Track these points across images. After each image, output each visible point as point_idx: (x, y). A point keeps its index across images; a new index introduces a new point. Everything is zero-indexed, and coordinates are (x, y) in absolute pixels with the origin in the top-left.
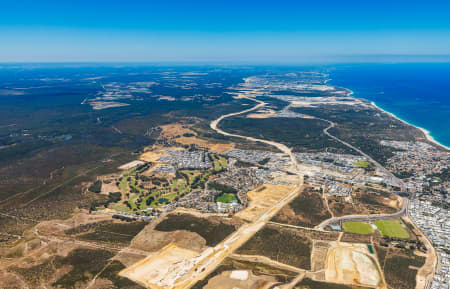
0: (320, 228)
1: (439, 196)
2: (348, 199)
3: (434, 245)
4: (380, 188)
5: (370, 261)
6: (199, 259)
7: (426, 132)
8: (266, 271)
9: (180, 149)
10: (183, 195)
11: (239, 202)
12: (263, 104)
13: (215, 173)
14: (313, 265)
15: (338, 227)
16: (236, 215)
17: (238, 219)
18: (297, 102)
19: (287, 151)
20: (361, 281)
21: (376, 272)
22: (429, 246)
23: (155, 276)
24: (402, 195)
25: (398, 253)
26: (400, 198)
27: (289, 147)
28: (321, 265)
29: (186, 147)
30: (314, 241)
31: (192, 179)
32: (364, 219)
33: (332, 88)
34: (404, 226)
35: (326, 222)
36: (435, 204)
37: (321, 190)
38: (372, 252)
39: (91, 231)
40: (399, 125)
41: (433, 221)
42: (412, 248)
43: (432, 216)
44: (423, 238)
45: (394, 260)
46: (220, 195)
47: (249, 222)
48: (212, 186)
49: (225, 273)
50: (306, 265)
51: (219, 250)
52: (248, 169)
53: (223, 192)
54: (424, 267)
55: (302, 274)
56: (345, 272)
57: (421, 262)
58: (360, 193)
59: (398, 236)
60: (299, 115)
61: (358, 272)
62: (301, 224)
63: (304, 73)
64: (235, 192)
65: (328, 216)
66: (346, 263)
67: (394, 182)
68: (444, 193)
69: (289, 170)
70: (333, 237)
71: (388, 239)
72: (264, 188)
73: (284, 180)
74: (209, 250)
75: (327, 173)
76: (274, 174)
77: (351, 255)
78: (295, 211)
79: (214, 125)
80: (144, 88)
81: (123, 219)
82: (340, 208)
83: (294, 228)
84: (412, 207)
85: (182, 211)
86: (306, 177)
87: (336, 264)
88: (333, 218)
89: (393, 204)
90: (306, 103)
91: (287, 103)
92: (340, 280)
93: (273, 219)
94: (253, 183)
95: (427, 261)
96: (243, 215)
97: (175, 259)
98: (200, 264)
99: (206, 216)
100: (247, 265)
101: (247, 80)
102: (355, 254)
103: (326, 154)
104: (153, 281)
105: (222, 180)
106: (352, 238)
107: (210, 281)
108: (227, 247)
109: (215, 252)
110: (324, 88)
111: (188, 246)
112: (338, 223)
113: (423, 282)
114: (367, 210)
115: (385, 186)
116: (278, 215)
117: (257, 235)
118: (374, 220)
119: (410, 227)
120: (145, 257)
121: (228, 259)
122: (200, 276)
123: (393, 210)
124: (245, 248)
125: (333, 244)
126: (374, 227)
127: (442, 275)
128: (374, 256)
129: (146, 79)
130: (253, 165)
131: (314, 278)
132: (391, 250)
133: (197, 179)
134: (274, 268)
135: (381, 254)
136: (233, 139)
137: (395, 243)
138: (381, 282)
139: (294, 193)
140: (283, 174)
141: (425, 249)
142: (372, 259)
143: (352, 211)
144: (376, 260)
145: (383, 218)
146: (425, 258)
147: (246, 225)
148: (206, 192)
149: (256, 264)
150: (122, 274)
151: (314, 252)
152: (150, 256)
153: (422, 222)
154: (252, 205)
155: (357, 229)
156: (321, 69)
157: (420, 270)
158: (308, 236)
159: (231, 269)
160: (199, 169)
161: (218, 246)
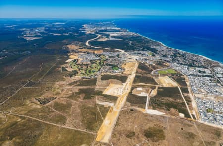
0: (152, 74)
2: (154, 65)
3: (185, 74)
4: (161, 61)
5: (172, 80)
6: (124, 86)
7: (161, 43)
8: (146, 87)
9: (82, 54)
10: (100, 69)
11: (121, 69)
12: (99, 35)
13: (105, 61)
14: (158, 83)
17: (125, 74)
18: (112, 34)
19: (123, 52)
21: (175, 82)
23: (115, 92)
24: (168, 62)
25: (177, 77)
27: (123, 50)
28: (160, 83)
29: (85, 53)
30: (154, 77)
31: (98, 63)
32: (163, 70)
33: (120, 29)
34: (174, 70)
35: (153, 72)
36: (178, 64)
37: (144, 63)
38: (171, 78)
39: (78, 83)
42: (180, 76)
43: (179, 67)
44: (181, 73)
45: (178, 79)
48: (107, 65)
49: (135, 89)
50: (156, 84)
52: (115, 59)
53: (113, 67)
55: (157, 86)
56: (168, 84)
57: (184, 79)
58: (156, 62)
59: (175, 73)
60: (117, 39)
61: (171, 83)
62: (146, 73)
63: (105, 22)
64: (117, 66)
65: (152, 70)
66: (167, 81)
67: (163, 59)
68: (178, 60)
71: (173, 74)
72: (126, 64)
73: (130, 61)
74: (125, 84)
75: (142, 58)
76: (125, 59)
78: (141, 70)
79: (87, 44)
81: (86, 78)
82: (154, 68)
83: (145, 75)
84: (173, 65)
85: (104, 74)
86: (136, 59)
87: (164, 82)
89: (167, 65)
90: (115, 34)
91: (109, 35)
92: (168, 86)
93: (137, 73)
94: (121, 63)
95: (186, 78)
96: (126, 72)
97: (116, 87)
98: (125, 88)
99: (115, 74)
100: (140, 86)
101: (85, 26)
102: (167, 79)
103: (136, 52)
104: (116, 94)
106: (163, 75)
107: (133, 91)
108: (129, 82)
110: (117, 29)
111: (117, 83)
112: (156, 72)
113: (188, 83)
114: (161, 67)
116: (137, 71)
117: (135, 77)
118: (165, 70)
119: (176, 70)
121: (133, 85)
122: (128, 91)
124: (135, 82)
125: (159, 77)
130: (115, 57)
131: (161, 87)
133: (100, 63)
134: (148, 86)
135: (174, 78)
136: (101, 49)
138: (178, 85)
139: (137, 65)
140: (128, 59)
141: (183, 75)
143: (157, 68)
145: (167, 69)
147: (130, 75)
148: (107, 67)
149: (142, 85)
150: (103, 93)
151: (156, 80)
152: (107, 87)
153: (178, 69)
154: (127, 70)
155: (162, 72)
157: (186, 80)
158: (150, 76)
159: (136, 87)
160: (97, 60)
161: (126, 82)
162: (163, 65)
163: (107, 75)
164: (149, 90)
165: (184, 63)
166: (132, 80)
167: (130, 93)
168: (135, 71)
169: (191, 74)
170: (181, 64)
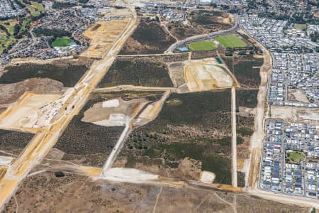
0: (169, 52)
1: (262, 9)
2: (186, 23)
3: (268, 48)
4: (211, 9)
5: (221, 70)
6: (64, 100)
8: (135, 96)
10: (10, 47)
11: (78, 43)
13: (35, 19)
14: (174, 82)
15: (185, 49)
16: (82, 55)
17: (85, 58)
20: (219, 85)
21: (228, 76)
22: (264, 49)
23: (28, 121)
24: (232, 12)
25: (241, 59)
26: (231, 15)
28: (182, 81)
30: (168, 64)
31: (10, 29)
32: (206, 38)
34: (241, 37)
35: (173, 46)
36: (261, 15)
37: (157, 18)
38: (220, 62)
41: (262, 29)
42: (251, 53)
43: (261, 26)
44: (258, 44)
45: (240, 65)
46: (53, 40)
47: (98, 59)
48: (38, 32)
49: (96, 105)
50: (169, 84)
51: (80, 88)
52: (71, 10)
53: (56, 36)
54: (264, 65)
55: (168, 91)
56: (204, 81)
57: (260, 62)
58: (195, 15)
59: (236, 45)
61: (215, 80)
62: (150, 52)
64: (69, 34)
65: (174, 41)
66: (202, 75)
69: (117, 5)
70: (184, 57)
71: (230, 51)
72: (99, 26)
73: (116, 15)
74: (71, 90)
76: (103, 11)
77: (205, 68)
78: (139, 41)
82: (182, 32)
83: (145, 57)
84: (243, 21)
85: (20, 61)
86: (138, 9)
87: (195, 77)
88: (178, 42)
89: (226, 21)
92: (202, 88)
93: (121, 52)
94: (84, 23)
95: (265, 60)
96: (88, 54)
97: (40, 104)
98: (67, 103)
99: (50, 61)
100: (114, 95)
102: (206, 66)
104: (29, 125)
105: (47, 24)
106: (201, 55)
107: (85, 113)
108: (87, 85)
109: (77, 91)
111: (45, 92)
112: (184, 45)
113: (266, 76)
114: (205, 30)
115: (215, 6)
116: (124, 48)
117: (111, 68)
118: (215, 37)
119: (245, 38)
120: (5, 109)
121: (93, 94)
122: (76, 112)
123: (227, 26)
124: (105, 81)
125: (185, 62)
126: (217, 43)
127: (278, 68)
128: (223, 65)
130: (75, 5)
131: (179, 92)
132: (235, 58)
133: (17, 28)
134: (141, 92)
135: (229, 63)
137: (237, 52)
138: (234, 82)
139: (132, 26)
140: (112, 9)
141: (261, 52)
142: (222, 67)
143: (192, 33)
144: (226, 68)
145: (221, 34)
146: (263, 59)
147: (96, 62)
148: (35, 40)
149: (123, 92)
151: (172, 73)
152: (10, 107)
153: (254, 32)
154: (94, 44)
155: (201, 46)
157: (261, 68)
158: (160, 60)
159: (101, 100)
160: (13, 17)
161: (77, 86)
162: (214, 21)
163: (24, 66)
164: (137, 105)
165: (279, 13)
166: (98, 78)
167: (77, 120)
168: (119, 48)
169: (285, 48)
170: (272, 16)
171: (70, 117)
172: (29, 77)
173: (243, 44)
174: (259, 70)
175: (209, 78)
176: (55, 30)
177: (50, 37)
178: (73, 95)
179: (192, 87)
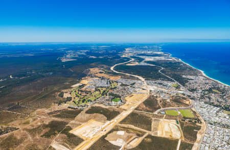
0: (156, 113)
1: (207, 100)
2: (168, 100)
3: (205, 121)
4: (182, 96)
5: (177, 127)
6: (104, 126)
7: (202, 72)
8: (132, 131)
9: (97, 78)
10: (98, 98)
11: (122, 101)
12: (133, 59)
13: (112, 89)
14: (152, 129)
15: (164, 113)
16: (121, 107)
17: (121, 109)
18: (148, 59)
19: (143, 79)
20: (173, 136)
21: (179, 132)
22: (203, 121)
23: (84, 133)
25: (189, 124)
26: (191, 100)
27: (144, 78)
28: (156, 129)
29: (100, 78)
30: (153, 119)
31: (102, 91)
32: (175, 109)
33: (163, 53)
34: (192, 112)
35: (159, 110)
36: (206, 103)
37: (157, 97)
38: (178, 123)
39: (59, 113)
40: (191, 69)
41: (205, 110)
42: (196, 122)
43: (205, 108)
44: (200, 118)
45: (188, 127)
46: (114, 98)
47: (125, 110)
48: (110, 94)
49: (114, 132)
50: (149, 129)
51: (113, 122)
52: (125, 87)
53: (115, 97)
54: (200, 131)
55: (148, 133)
56: (166, 132)
57: (199, 128)
58: (174, 98)
59: (189, 117)
60: (149, 64)
61: (172, 132)
62: (148, 111)
63: (151, 46)
64: (120, 97)
65: (159, 108)
66: (166, 128)
67: (188, 93)
68: (210, 98)
69: (144, 88)
70: (161, 117)
71: (185, 118)
72: (133, 96)
73: (141, 92)
74: (108, 122)
75: (160, 89)
76: (137, 90)
77: (169, 125)
78: (145, 105)
79: (112, 68)
80: (83, 52)
81: (72, 108)
82: (165, 104)
83: (145, 113)
84: (196, 104)
85: (97, 105)
86: (151, 91)
87: (163, 128)
88: (162, 109)
89: (187, 102)
90: (152, 59)
91: (143, 59)
92: (164, 136)
93: (136, 109)
94: (128, 93)
95: (202, 128)
96: (123, 107)
97: (94, 126)
98: (104, 128)
99: (107, 107)
100: (124, 129)
101: (127, 49)
102: (170, 124)
103: (159, 81)
104: (84, 135)
105: (115, 92)
106: (170, 117)
107: (108, 135)
108: (116, 121)
109: (110, 123)
110: (159, 53)
111: (99, 120)
112: (164, 110)
113: (200, 137)
114: (176, 105)
115: (184, 95)
116: (138, 107)
117: (129, 116)
118: (179, 110)
119: (195, 113)
120: (80, 125)
121: (116, 126)
122: (104, 133)
123: (187, 105)
124: (123, 121)
125: (161, 120)
126: (179, 113)
127: (208, 134)
128: (179, 125)
129: (85, 49)
130: (128, 86)
131: (153, 135)
132: (186, 123)
133: (104, 91)
134: (136, 130)
135: (182, 125)
136: (120, 74)
137: (188, 120)
138: (182, 137)
139: (145, 98)
140: (141, 90)
141: (201, 122)
142: (178, 126)
143: (170, 106)
144: (180, 127)
145: (183, 109)
146: (201, 126)
147: (124, 111)
148: (108, 97)
149: (128, 128)
150: (71, 132)
151: (153, 123)
152: (83, 124)
153: (200, 110)
154: (127, 103)
155: (172, 113)
156: (158, 45)
157: (199, 132)
158: (151, 116)
159: (117, 130)
160: (105, 87)
161: (111, 121)
162: (182, 101)
163: (98, 107)
164: (131, 137)
165: (216, 103)
166: (121, 120)
167: (103, 138)
168: (135, 107)
169: (215, 123)
170: (212, 104)
171: (101, 135)
172: (97, 112)
173: (192, 116)
174: (197, 132)
175: (169, 131)
176: (116, 94)
177: (113, 97)
178: (108, 125)
179: (159, 134)
